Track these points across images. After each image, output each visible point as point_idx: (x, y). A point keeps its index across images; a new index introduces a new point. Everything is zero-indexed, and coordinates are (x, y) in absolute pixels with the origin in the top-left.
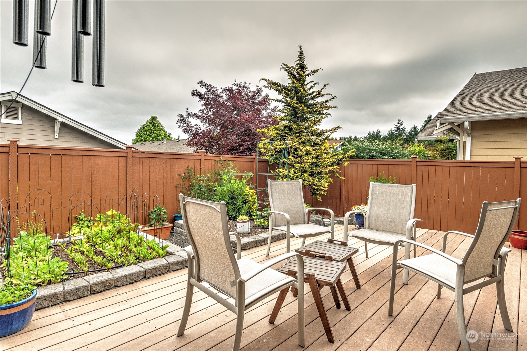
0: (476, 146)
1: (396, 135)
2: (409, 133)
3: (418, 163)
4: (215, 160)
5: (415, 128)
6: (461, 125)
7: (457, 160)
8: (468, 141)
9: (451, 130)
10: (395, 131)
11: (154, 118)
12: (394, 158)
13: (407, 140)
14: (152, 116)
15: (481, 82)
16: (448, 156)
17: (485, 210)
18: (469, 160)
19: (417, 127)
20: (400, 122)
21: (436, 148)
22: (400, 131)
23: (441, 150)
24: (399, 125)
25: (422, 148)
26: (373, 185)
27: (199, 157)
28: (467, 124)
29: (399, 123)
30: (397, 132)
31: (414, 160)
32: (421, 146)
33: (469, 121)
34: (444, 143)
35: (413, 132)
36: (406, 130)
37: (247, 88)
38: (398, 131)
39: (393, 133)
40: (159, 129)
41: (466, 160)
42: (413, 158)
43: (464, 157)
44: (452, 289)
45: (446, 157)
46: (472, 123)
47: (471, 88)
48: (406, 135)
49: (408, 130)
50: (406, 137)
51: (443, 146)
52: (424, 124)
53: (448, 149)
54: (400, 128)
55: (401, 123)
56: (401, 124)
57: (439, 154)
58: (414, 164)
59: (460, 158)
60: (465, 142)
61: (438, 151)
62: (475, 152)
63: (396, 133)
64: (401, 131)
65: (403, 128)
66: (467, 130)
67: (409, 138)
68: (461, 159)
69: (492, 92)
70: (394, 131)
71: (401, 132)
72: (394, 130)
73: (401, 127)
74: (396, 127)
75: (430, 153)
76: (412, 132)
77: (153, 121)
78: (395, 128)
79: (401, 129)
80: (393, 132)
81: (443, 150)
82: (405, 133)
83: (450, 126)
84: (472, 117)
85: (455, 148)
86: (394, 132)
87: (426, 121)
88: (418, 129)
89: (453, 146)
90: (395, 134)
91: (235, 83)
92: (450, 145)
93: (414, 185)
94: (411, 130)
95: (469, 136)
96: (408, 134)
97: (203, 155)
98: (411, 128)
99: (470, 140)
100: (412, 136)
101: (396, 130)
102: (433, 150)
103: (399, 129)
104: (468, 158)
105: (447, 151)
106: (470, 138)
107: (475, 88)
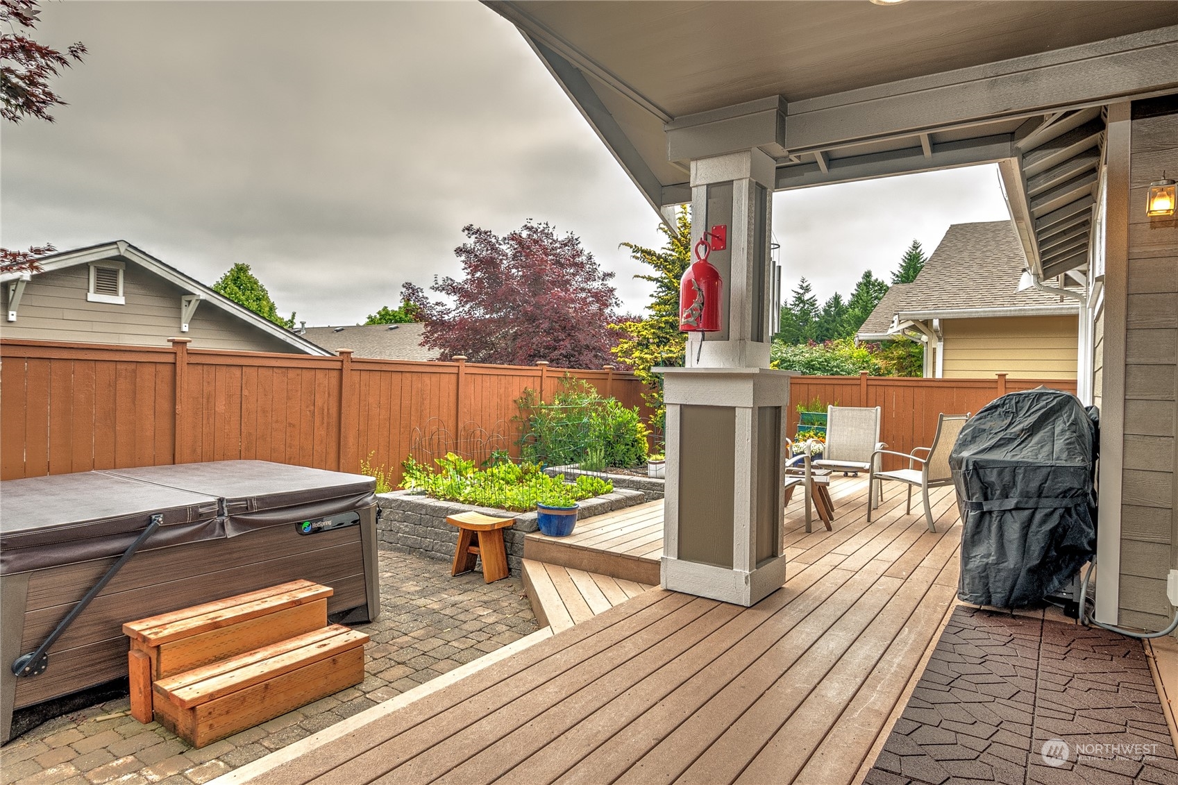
0: (949, 356)
1: (796, 315)
2: (825, 311)
3: (870, 382)
4: (558, 378)
5: (837, 299)
6: (927, 323)
7: (924, 377)
8: (939, 347)
9: (913, 328)
10: (795, 305)
11: (241, 269)
12: (832, 374)
13: (820, 326)
14: (236, 265)
15: (960, 245)
16: (909, 369)
17: (941, 420)
18: (941, 377)
19: (840, 297)
20: (805, 285)
21: (890, 355)
22: (804, 306)
23: (898, 358)
24: (802, 291)
25: (864, 351)
26: (832, 409)
27: (539, 373)
28: (936, 323)
29: (802, 287)
30: (799, 308)
31: (863, 377)
32: (862, 349)
33: (940, 320)
34: (903, 347)
35: (833, 309)
36: (817, 303)
37: (548, 235)
38: (801, 305)
39: (790, 309)
40: (255, 296)
41: (937, 377)
42: (862, 374)
43: (934, 372)
44: (919, 485)
45: (906, 371)
46: (942, 321)
47: (944, 256)
48: (818, 316)
49: (821, 304)
50: (817, 319)
51: (901, 352)
52: (857, 290)
53: (910, 355)
54: (806, 299)
55: (807, 286)
56: (807, 290)
57: (895, 364)
58: (864, 383)
59: (927, 374)
60: (934, 349)
61: (892, 359)
62: (949, 365)
63: (796, 310)
64: (807, 305)
65: (812, 298)
66: (936, 331)
67: (825, 322)
68: (930, 376)
69: (975, 268)
70: (792, 305)
71: (808, 308)
72: (793, 303)
73: (807, 297)
74: (795, 295)
75: (880, 363)
76: (832, 307)
77: (238, 278)
78: (794, 299)
79: (808, 300)
80: (789, 306)
81: (901, 358)
82: (815, 311)
83: (911, 323)
84: (943, 313)
85: (921, 353)
86: (792, 307)
87: (861, 284)
88: (842, 302)
89: (917, 350)
90: (793, 312)
91: (529, 225)
92: (914, 350)
93: (879, 408)
94: (829, 302)
95: (940, 339)
96: (822, 313)
97: (545, 368)
98: (828, 300)
99: (942, 346)
100: (831, 316)
101: (797, 303)
102: (886, 358)
103: (803, 302)
104: (939, 375)
105: (908, 360)
106: (942, 343)
107: (950, 257)
